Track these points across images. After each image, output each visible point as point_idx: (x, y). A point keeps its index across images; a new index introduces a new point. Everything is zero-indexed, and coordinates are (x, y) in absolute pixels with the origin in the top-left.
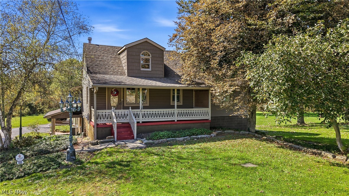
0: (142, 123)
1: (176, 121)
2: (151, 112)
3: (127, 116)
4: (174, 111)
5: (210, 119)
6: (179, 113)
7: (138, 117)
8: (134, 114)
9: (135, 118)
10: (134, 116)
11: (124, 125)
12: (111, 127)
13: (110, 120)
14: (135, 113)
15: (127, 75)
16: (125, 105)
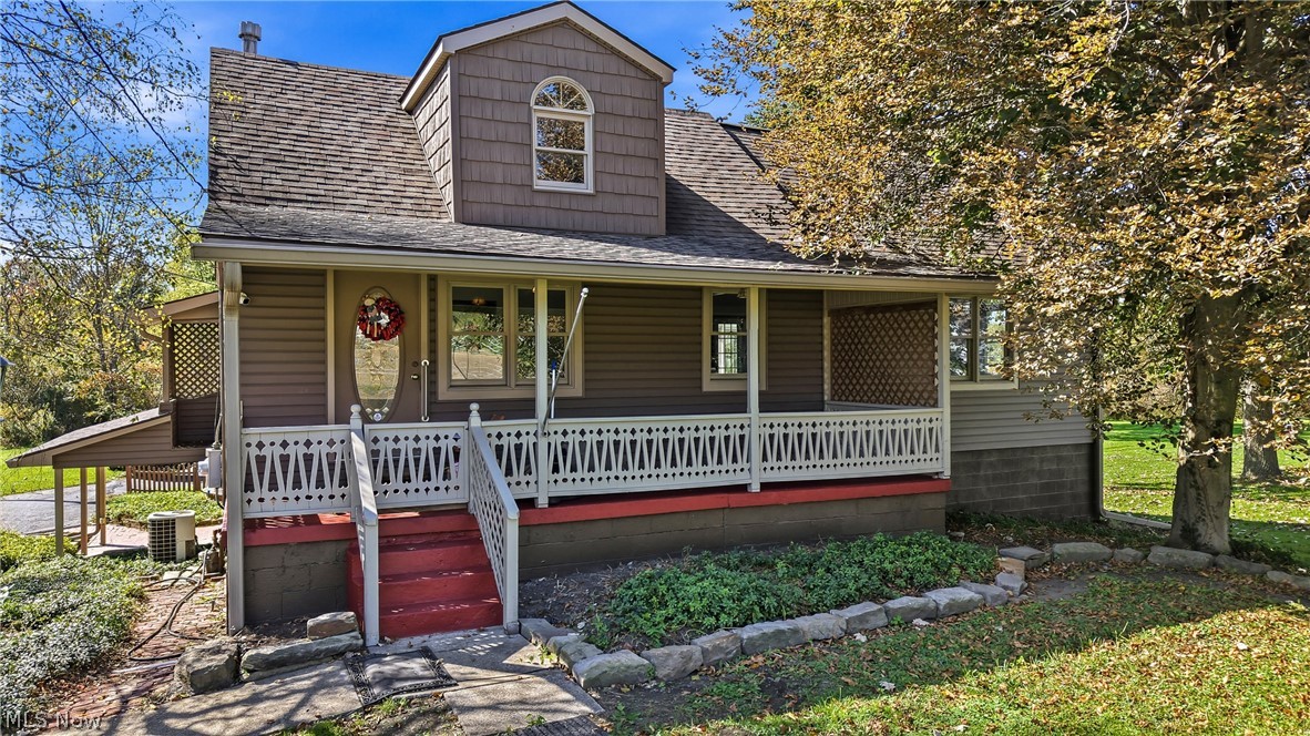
0: (550, 505)
1: (756, 488)
2: (604, 437)
3: (457, 460)
4: (742, 427)
5: (947, 474)
6: (771, 437)
7: (528, 471)
8: (499, 449)
9: (509, 472)
10: (499, 457)
11: (433, 524)
12: (347, 535)
13: (338, 491)
14: (504, 441)
15: (452, 215)
16: (444, 394)
